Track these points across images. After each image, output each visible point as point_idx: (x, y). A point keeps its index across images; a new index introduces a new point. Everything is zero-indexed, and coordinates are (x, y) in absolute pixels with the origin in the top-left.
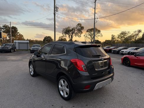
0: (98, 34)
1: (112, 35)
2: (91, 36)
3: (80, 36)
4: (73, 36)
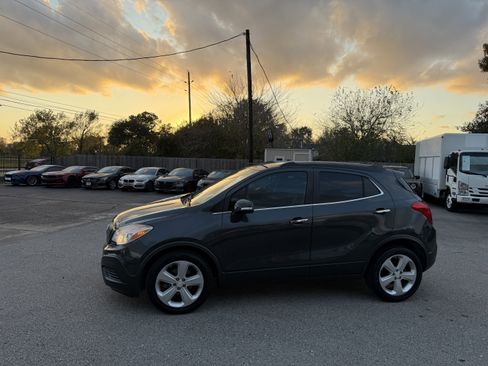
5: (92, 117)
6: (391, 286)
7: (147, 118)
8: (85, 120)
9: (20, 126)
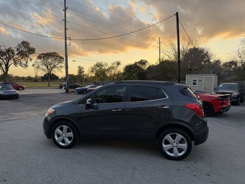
0: (60, 64)
1: (79, 67)
2: (47, 67)
3: (26, 66)
4: (9, 64)
5: (118, 64)
6: (171, 150)
7: (143, 62)
8: (115, 66)
9: (90, 69)
